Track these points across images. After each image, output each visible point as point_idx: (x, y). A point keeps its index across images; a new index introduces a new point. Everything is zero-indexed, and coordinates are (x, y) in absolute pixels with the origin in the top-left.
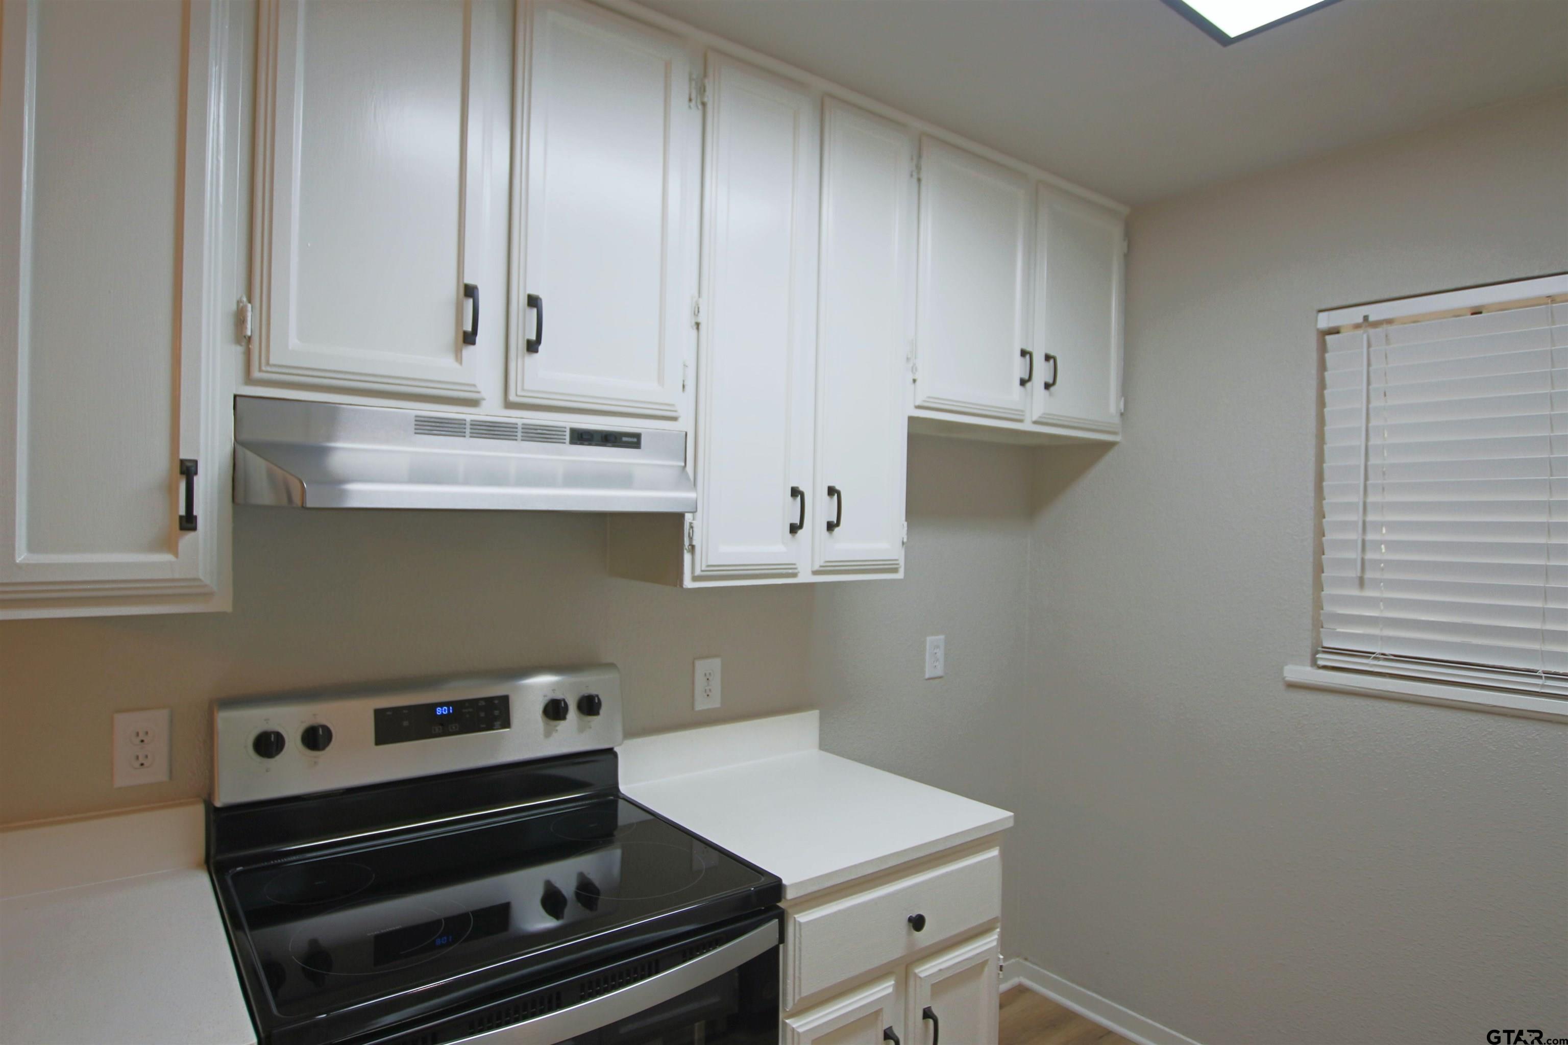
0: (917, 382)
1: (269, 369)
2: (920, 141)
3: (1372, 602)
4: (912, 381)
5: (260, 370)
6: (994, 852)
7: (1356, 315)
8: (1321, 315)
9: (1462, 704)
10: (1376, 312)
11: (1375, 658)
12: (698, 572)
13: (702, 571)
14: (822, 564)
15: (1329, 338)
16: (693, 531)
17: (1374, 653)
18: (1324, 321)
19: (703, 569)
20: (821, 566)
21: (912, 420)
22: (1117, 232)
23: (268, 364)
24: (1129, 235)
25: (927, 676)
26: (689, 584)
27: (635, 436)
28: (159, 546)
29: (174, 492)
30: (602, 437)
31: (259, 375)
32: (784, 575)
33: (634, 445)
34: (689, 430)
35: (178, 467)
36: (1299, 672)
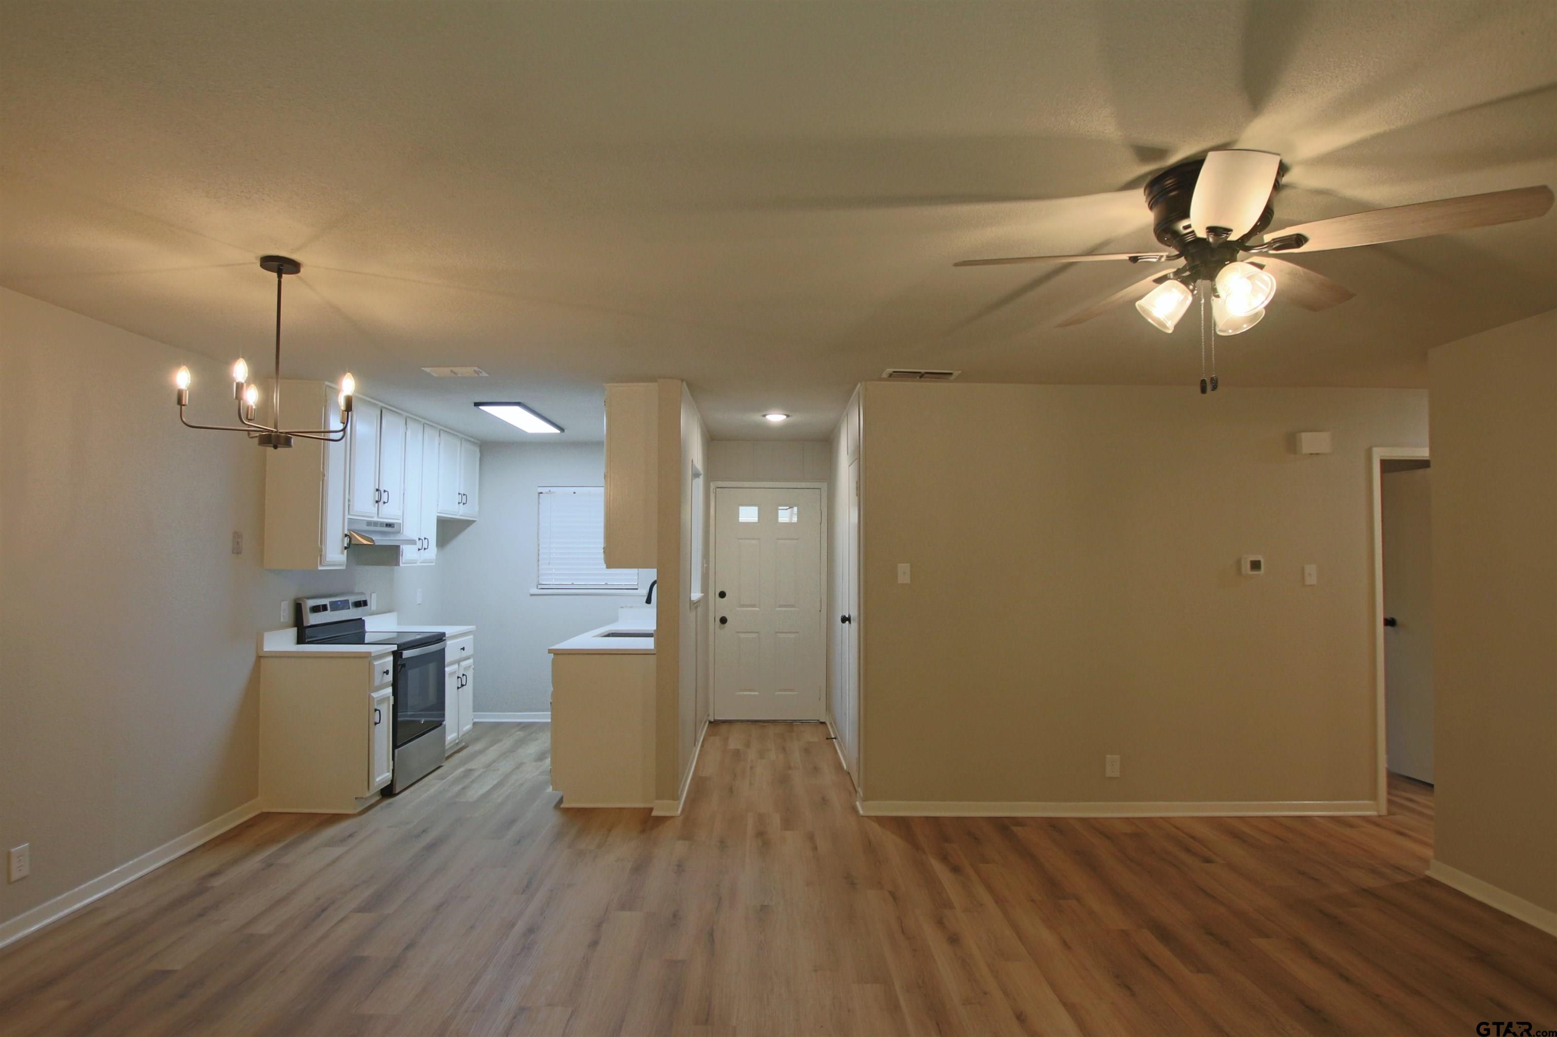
0: (439, 505)
1: (354, 511)
2: (440, 432)
4: (437, 505)
6: (472, 637)
7: (547, 489)
8: (539, 488)
10: (552, 489)
12: (404, 562)
15: (540, 494)
16: (404, 550)
18: (540, 490)
19: (406, 561)
20: (423, 560)
21: (438, 517)
22: (478, 450)
24: (481, 451)
25: (418, 603)
26: (401, 565)
27: (394, 524)
28: (342, 553)
29: (343, 541)
30: (389, 525)
31: (352, 513)
32: (416, 563)
33: (394, 527)
34: (401, 522)
35: (344, 535)
36: (535, 591)
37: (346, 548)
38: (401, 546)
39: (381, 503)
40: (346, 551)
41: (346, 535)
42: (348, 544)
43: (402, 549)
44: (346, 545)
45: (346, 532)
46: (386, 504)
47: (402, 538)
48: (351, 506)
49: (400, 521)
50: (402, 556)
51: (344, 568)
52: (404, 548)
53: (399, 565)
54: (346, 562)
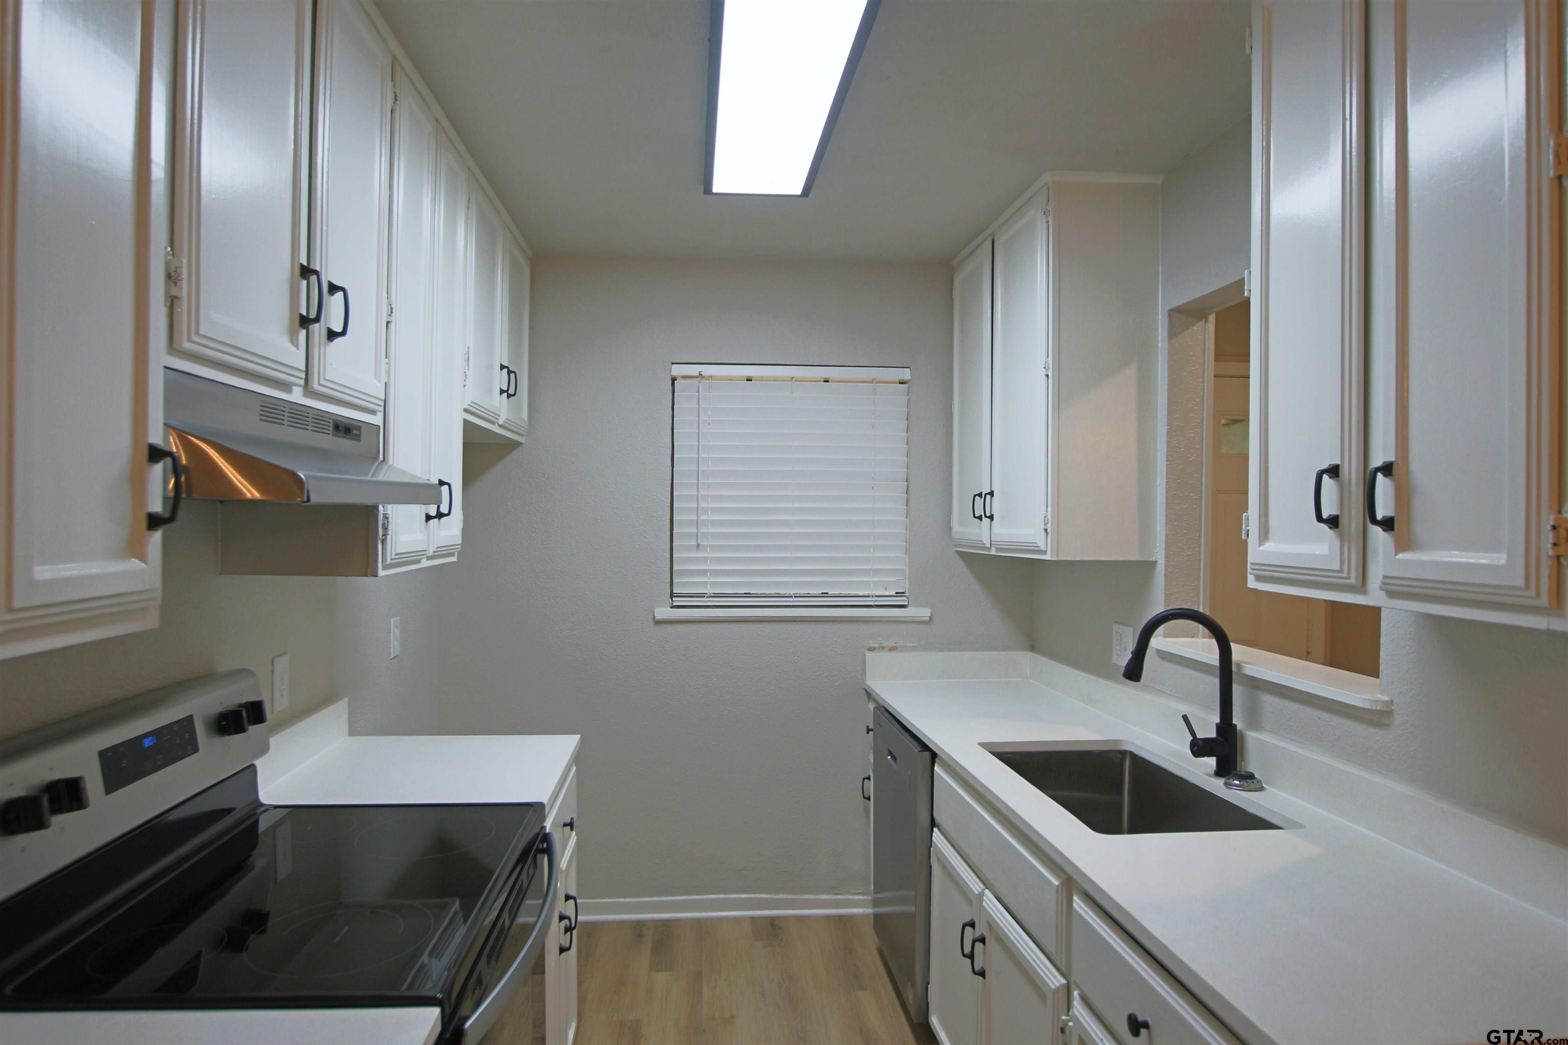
0: (466, 387)
1: (195, 338)
3: (703, 560)
4: (463, 386)
5: (190, 340)
7: (695, 370)
8: (673, 365)
9: (736, 618)
10: (707, 370)
11: (707, 597)
12: (389, 561)
13: (392, 559)
14: (435, 550)
15: (676, 383)
16: (388, 522)
17: (706, 594)
18: (675, 371)
19: (393, 557)
20: (434, 552)
21: (464, 421)
23: (197, 333)
25: (392, 656)
26: (381, 573)
27: (359, 428)
28: (136, 549)
29: (138, 484)
30: (344, 429)
31: (187, 345)
32: (418, 562)
33: (358, 438)
34: (381, 424)
35: (145, 453)
36: (664, 612)
37: (154, 522)
38: (381, 507)
39: (318, 329)
40: (157, 537)
41: (156, 454)
42: (165, 499)
43: (386, 517)
44: (156, 506)
45: (156, 437)
46: (338, 341)
47: (385, 475)
48: (183, 308)
49: (377, 420)
50: (384, 541)
51: (150, 622)
52: (389, 512)
53: (375, 574)
54: (159, 595)
